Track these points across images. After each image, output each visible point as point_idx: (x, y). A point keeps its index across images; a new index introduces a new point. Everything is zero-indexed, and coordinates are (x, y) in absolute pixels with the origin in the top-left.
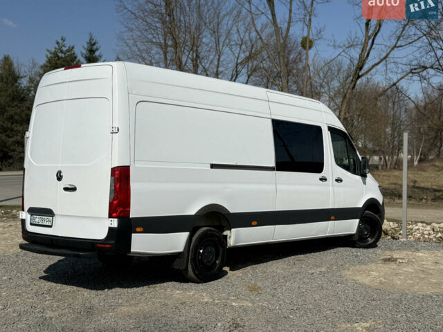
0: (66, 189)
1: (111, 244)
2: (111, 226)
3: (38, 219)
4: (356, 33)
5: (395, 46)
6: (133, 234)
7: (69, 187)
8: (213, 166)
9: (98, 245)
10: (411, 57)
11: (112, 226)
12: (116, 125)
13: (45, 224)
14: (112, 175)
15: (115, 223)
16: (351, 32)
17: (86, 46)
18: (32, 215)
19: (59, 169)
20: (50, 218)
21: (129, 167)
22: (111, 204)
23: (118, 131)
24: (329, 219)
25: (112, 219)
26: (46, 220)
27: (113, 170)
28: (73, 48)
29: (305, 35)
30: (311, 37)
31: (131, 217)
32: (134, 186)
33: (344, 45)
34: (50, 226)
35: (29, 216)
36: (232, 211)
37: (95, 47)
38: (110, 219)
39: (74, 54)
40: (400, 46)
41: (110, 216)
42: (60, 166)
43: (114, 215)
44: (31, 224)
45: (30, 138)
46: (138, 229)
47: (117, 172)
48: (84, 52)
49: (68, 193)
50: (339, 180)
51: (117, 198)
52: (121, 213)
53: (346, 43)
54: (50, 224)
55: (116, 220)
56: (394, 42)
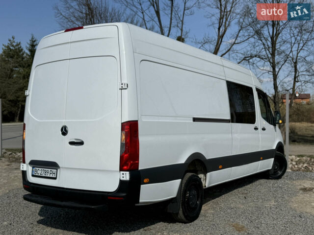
0: (71, 143)
1: (123, 197)
2: (122, 179)
3: (40, 171)
4: (209, 35)
5: (234, 43)
6: (142, 186)
7: (75, 141)
8: (195, 120)
9: (109, 198)
10: (245, 50)
11: (124, 179)
12: (125, 81)
13: (48, 176)
14: (122, 129)
15: (126, 176)
16: (205, 34)
17: (29, 42)
18: (33, 167)
19: (64, 124)
20: (54, 171)
21: (137, 121)
22: (121, 158)
23: (127, 87)
24: (259, 160)
25: (124, 172)
26: (49, 172)
27: (123, 125)
28: (20, 43)
29: (180, 35)
30: (183, 37)
31: (140, 169)
32: (142, 139)
33: (202, 42)
34: (55, 178)
35: (30, 168)
36: (207, 158)
37: (35, 43)
38: (122, 172)
39: (21, 47)
40: (238, 43)
41: (121, 169)
42: (64, 122)
43: (125, 167)
44: (33, 176)
45: (30, 96)
46: (145, 181)
47: (127, 127)
48: (28, 46)
49: (74, 147)
50: (264, 129)
51: (128, 152)
52: (131, 165)
53: (203, 41)
54: (54, 176)
55: (128, 173)
56: (234, 40)
